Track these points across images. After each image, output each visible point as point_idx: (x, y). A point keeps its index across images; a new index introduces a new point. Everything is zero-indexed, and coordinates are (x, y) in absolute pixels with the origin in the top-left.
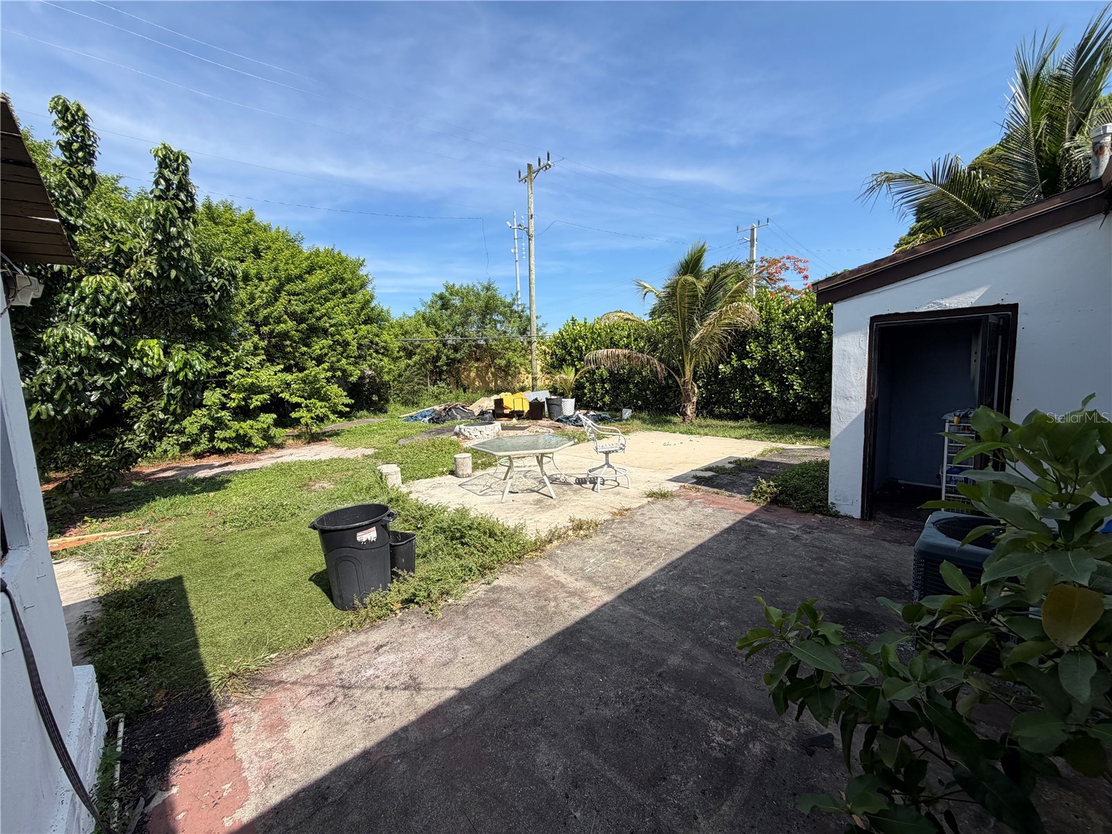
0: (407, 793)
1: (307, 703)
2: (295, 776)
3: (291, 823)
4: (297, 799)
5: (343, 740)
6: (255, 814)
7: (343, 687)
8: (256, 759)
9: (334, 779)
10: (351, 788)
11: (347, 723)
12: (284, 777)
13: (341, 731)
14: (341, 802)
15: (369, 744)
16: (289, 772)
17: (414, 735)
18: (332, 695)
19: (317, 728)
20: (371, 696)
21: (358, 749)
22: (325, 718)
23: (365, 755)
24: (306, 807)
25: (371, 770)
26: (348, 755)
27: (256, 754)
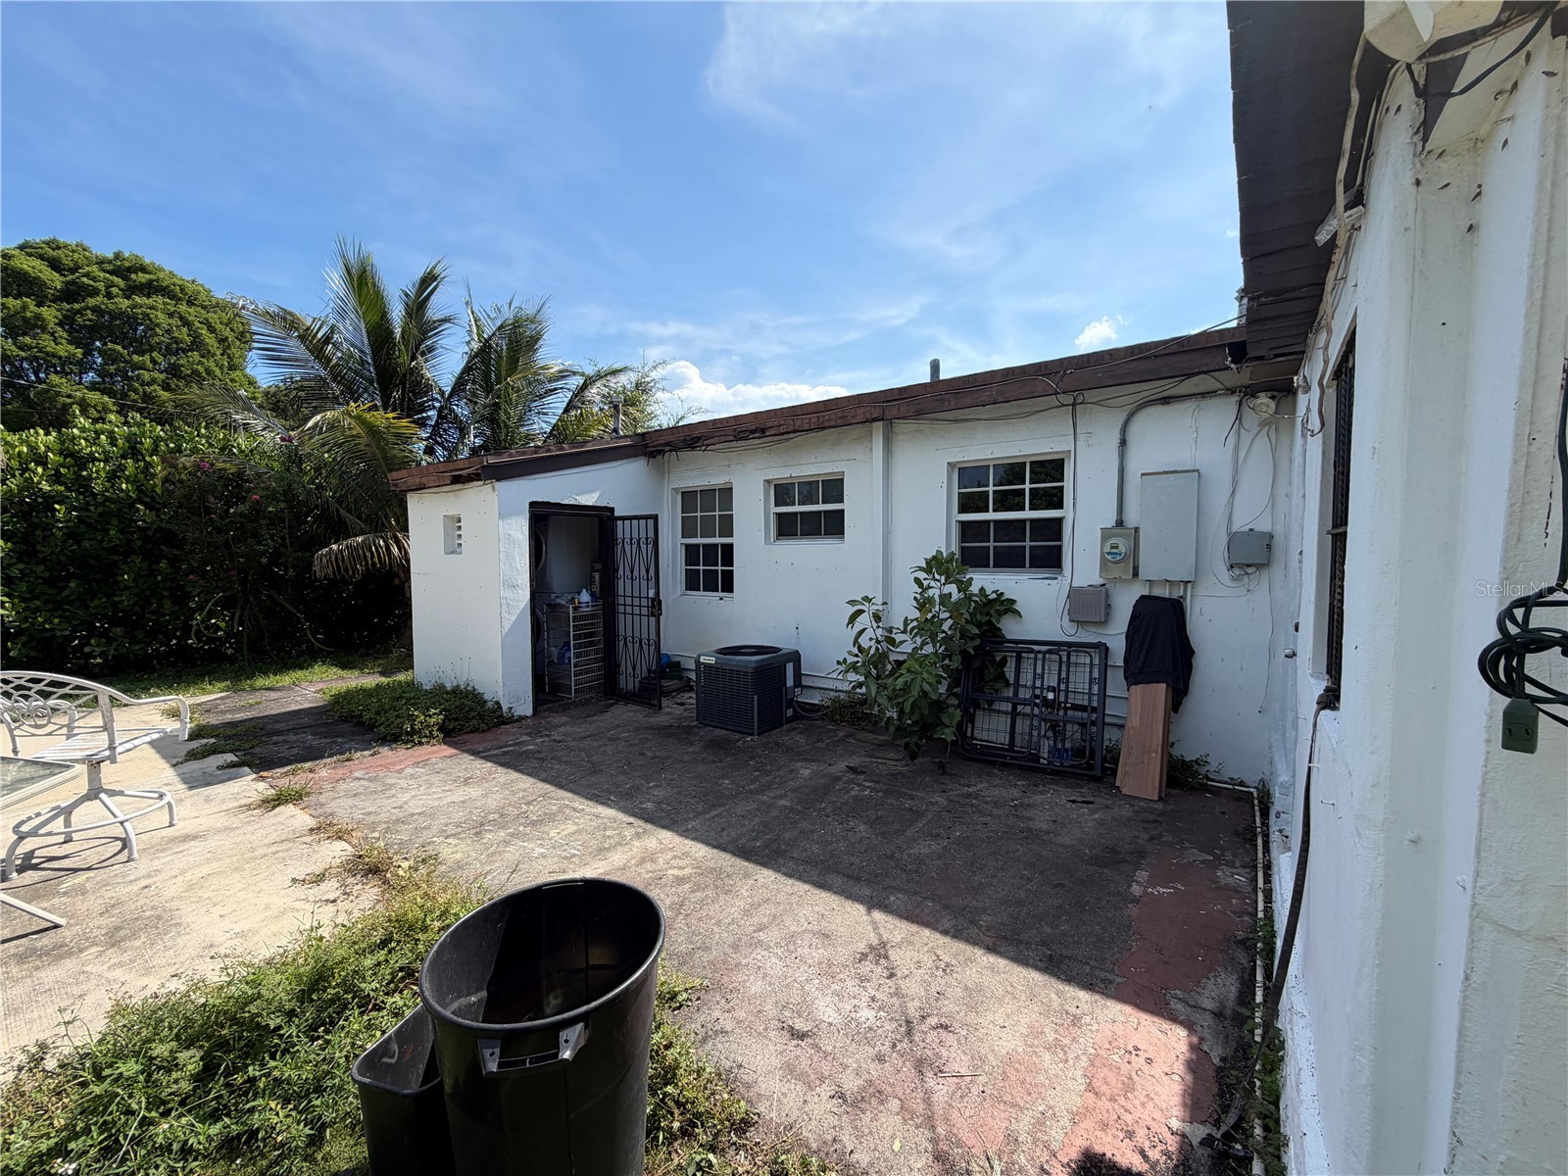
0: (1003, 907)
1: (959, 1064)
2: (1053, 996)
3: (1087, 969)
4: (1069, 979)
5: (988, 980)
6: (1111, 1003)
7: (909, 1033)
8: (1071, 1056)
9: (1031, 961)
10: (1028, 943)
11: (966, 988)
12: (1062, 1005)
13: (980, 989)
14: (1044, 944)
15: (979, 952)
16: (1055, 1005)
17: (947, 924)
18: (932, 1036)
19: (990, 1017)
20: (913, 988)
21: (992, 959)
22: (972, 1018)
23: (991, 949)
24: (1068, 966)
25: (1004, 938)
26: (1002, 963)
27: (1066, 1061)
